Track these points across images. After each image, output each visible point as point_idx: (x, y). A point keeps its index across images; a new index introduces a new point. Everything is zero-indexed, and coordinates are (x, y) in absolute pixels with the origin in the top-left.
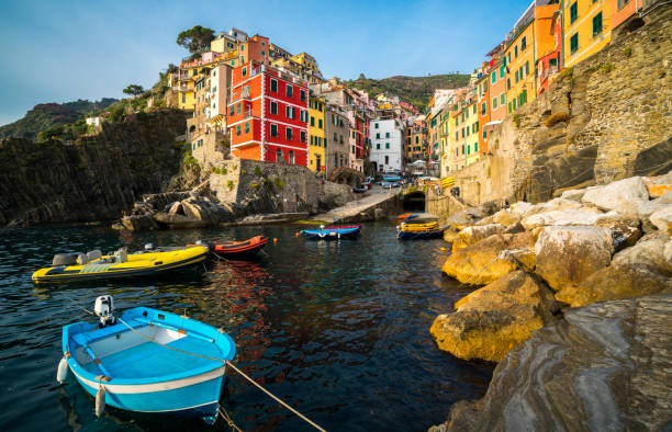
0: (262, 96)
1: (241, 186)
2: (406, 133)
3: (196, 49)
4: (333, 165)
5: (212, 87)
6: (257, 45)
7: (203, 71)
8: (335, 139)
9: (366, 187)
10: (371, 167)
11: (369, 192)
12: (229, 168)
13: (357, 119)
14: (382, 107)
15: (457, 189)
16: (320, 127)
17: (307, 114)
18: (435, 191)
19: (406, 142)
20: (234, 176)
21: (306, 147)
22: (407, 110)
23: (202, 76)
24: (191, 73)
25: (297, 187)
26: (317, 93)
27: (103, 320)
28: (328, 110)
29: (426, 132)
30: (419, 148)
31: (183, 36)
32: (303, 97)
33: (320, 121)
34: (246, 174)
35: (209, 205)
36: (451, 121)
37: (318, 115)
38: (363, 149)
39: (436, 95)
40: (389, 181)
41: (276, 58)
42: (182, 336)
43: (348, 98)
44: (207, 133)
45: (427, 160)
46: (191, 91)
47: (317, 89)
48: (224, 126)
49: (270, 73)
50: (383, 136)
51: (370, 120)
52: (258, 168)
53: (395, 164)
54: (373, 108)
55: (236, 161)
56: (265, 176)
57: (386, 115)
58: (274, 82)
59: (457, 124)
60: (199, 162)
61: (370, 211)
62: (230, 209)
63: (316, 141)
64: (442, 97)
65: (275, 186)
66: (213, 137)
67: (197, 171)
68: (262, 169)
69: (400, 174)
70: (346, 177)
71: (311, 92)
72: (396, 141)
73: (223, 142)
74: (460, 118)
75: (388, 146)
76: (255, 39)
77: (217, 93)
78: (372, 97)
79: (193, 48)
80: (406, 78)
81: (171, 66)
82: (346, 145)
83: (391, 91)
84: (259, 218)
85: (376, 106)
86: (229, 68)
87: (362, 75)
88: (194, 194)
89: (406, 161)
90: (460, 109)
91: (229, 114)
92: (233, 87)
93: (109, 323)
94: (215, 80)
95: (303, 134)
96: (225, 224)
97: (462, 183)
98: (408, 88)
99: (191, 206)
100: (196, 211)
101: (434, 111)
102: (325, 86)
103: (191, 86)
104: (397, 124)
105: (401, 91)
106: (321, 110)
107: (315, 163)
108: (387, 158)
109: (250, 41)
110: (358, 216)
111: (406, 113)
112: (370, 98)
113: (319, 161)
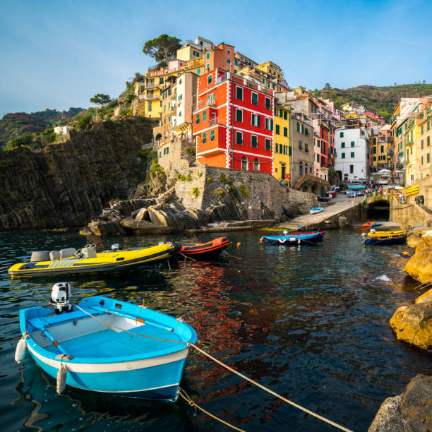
0: (227, 104)
1: (206, 193)
2: (371, 142)
3: (162, 57)
4: (297, 173)
5: (178, 95)
6: (222, 52)
7: (169, 79)
8: (300, 148)
9: (331, 196)
10: (336, 176)
11: (333, 200)
12: (195, 175)
13: (323, 128)
14: (347, 117)
15: (422, 197)
16: (285, 135)
17: (272, 121)
18: (399, 200)
19: (371, 151)
20: (199, 183)
21: (271, 155)
22: (374, 120)
23: (168, 84)
24: (157, 81)
25: (262, 195)
26: (282, 101)
27: (59, 306)
28: (294, 118)
29: (391, 141)
30: (384, 158)
31: (149, 45)
32: (268, 105)
33: (285, 129)
34: (211, 181)
35: (174, 211)
36: (416, 130)
37: (283, 123)
38: (328, 158)
39: (402, 104)
40: (354, 190)
41: (242, 66)
42: (140, 324)
43: (314, 107)
44: (173, 141)
45: (392, 169)
46: (158, 99)
47: (282, 98)
48: (190, 134)
49: (235, 81)
50: (348, 144)
51: (335, 129)
52: (223, 176)
53: (360, 173)
54: (338, 117)
55: (201, 168)
56: (230, 184)
57: (351, 124)
58: (239, 90)
59: (422, 133)
60: (165, 170)
61: (335, 218)
62: (195, 216)
63: (281, 149)
64: (408, 106)
65: (240, 194)
66: (179, 145)
67: (163, 179)
68: (227, 177)
69: (364, 183)
70: (310, 185)
71: (276, 100)
72: (361, 150)
73: (188, 150)
74: (425, 126)
75: (353, 155)
76: (221, 47)
77: (183, 101)
78: (338, 107)
79: (159, 57)
80: (372, 88)
81: (138, 75)
82: (310, 152)
83: (356, 100)
84: (224, 225)
85: (342, 115)
86: (195, 76)
87: (328, 85)
88: (160, 201)
89: (371, 170)
90: (425, 118)
91: (195, 122)
92: (198, 95)
93: (65, 309)
94: (181, 88)
95: (268, 142)
96: (191, 231)
97: (427, 191)
98: (373, 98)
99: (157, 213)
100: (161, 217)
101: (399, 120)
102: (291, 95)
103: (157, 94)
104: (362, 133)
105: (366, 100)
106: (286, 118)
107: (280, 171)
108: (352, 167)
109: (216, 50)
110: (322, 223)
111: (371, 122)
112: (335, 108)
113: (283, 169)
